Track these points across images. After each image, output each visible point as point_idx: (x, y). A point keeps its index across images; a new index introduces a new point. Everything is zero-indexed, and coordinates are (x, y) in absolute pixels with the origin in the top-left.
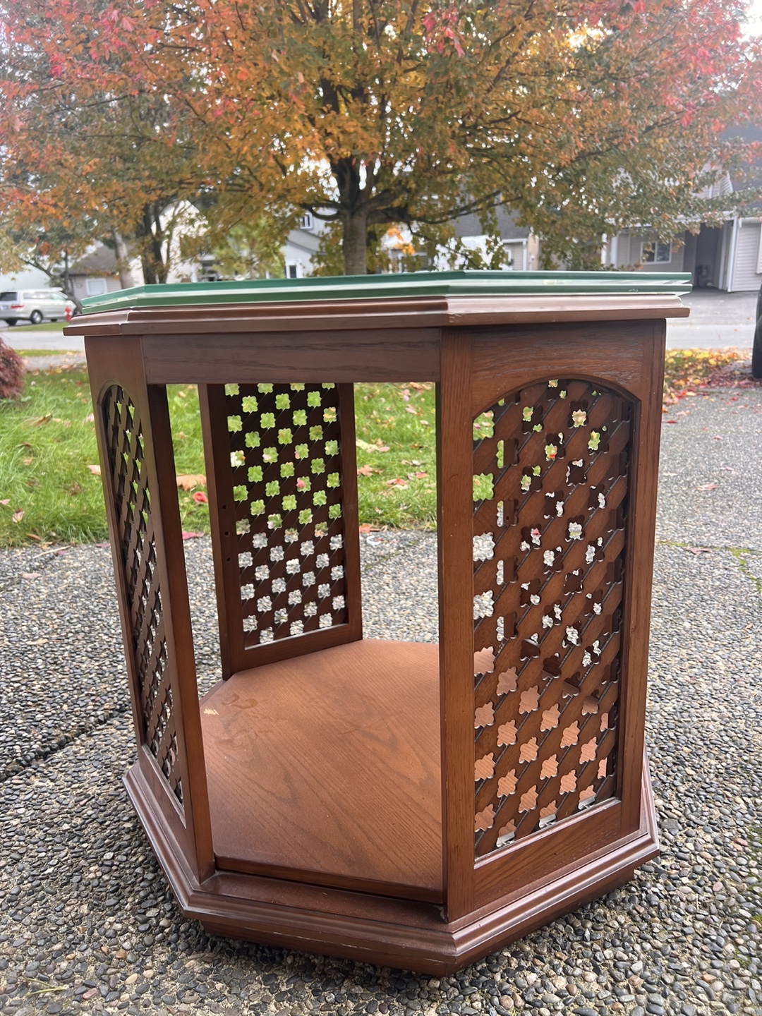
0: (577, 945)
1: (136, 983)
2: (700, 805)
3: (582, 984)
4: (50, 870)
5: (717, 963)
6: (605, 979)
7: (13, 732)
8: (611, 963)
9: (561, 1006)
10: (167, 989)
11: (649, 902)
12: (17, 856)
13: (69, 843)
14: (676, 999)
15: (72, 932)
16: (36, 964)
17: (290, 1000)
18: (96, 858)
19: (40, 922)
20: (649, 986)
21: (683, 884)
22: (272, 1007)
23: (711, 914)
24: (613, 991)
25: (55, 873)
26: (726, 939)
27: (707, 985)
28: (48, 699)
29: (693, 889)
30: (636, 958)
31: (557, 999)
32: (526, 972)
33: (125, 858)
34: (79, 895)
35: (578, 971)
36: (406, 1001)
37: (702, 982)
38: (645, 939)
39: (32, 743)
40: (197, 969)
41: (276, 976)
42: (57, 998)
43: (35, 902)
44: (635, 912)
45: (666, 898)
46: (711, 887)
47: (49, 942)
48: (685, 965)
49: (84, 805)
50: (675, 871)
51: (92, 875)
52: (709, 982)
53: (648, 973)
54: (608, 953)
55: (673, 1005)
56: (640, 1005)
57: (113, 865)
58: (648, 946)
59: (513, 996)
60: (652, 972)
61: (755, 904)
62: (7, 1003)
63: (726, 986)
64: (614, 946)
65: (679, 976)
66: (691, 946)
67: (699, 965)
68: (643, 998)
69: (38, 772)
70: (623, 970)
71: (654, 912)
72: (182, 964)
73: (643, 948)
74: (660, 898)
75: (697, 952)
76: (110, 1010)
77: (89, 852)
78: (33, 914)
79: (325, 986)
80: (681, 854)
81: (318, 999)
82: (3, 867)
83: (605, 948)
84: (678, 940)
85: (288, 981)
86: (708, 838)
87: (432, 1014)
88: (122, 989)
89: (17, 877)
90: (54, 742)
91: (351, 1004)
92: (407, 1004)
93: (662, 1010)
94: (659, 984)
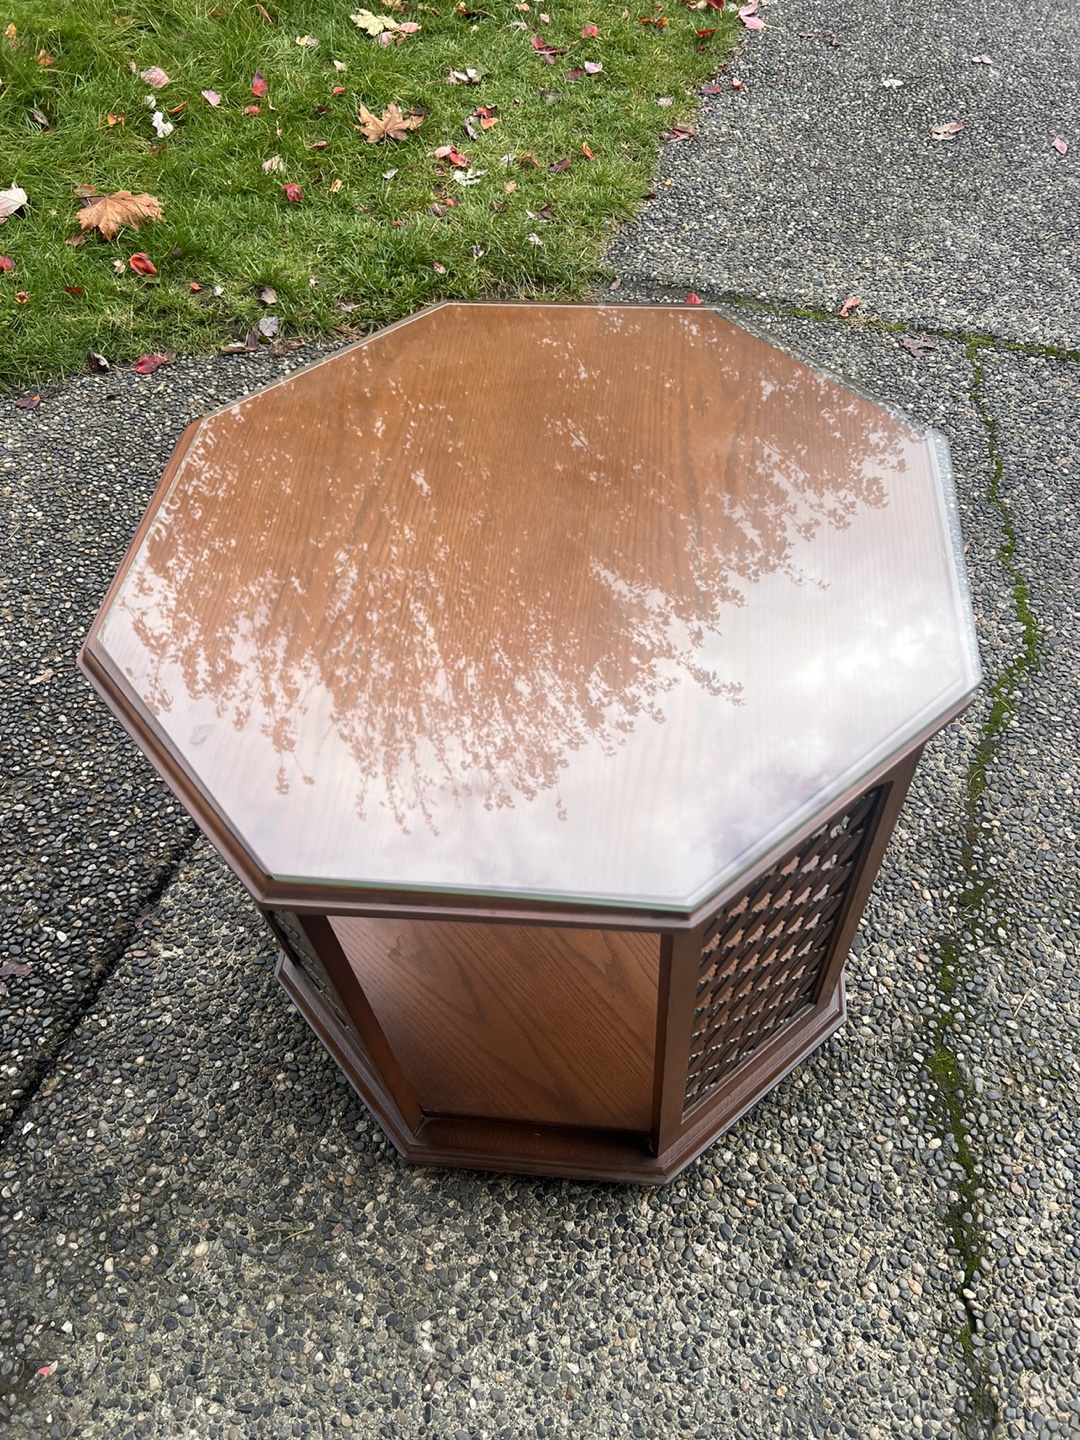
0: (767, 1115)
1: (374, 1210)
2: (886, 907)
3: (771, 1157)
4: (236, 1086)
5: (889, 1121)
6: (792, 1150)
7: (93, 867)
8: (797, 1132)
9: (754, 1185)
10: (404, 1213)
11: (831, 1052)
12: (194, 1070)
13: (240, 1041)
14: (852, 1165)
15: (292, 1161)
16: (273, 1205)
17: (518, 1208)
18: (277, 1061)
19: (255, 1153)
20: (828, 1153)
21: (863, 1024)
22: (504, 1218)
23: (887, 1060)
24: (798, 1162)
25: (242, 1088)
26: (899, 1091)
27: (879, 1147)
28: (109, 798)
29: (873, 1030)
30: (818, 1124)
31: (750, 1176)
32: (723, 1150)
33: (307, 1058)
34: (280, 1114)
35: (768, 1144)
36: (620, 1196)
37: (874, 1144)
38: (828, 1101)
39: (127, 885)
40: (426, 1188)
41: (499, 1185)
42: (308, 1238)
43: (239, 1128)
44: (818, 1067)
45: (847, 1044)
46: (890, 1027)
47: (276, 1175)
48: (861, 1126)
49: (233, 984)
50: (857, 1008)
51: (282, 1087)
52: (882, 1144)
53: (828, 1140)
54: (794, 1120)
55: (849, 1173)
56: (821, 1175)
57: (299, 1070)
58: (829, 1108)
59: (713, 1180)
60: (832, 1138)
61: (929, 1044)
62: (265, 1251)
63: (895, 1146)
64: (799, 1110)
65: (856, 1141)
66: (867, 1103)
67: (873, 1126)
68: (824, 1167)
69: (156, 934)
70: (806, 1138)
71: (836, 1066)
72: (410, 1182)
73: (824, 1111)
74: (842, 1046)
75: (872, 1110)
76: (361, 1244)
77: (266, 1053)
78: (243, 1144)
79: (546, 1190)
80: (864, 984)
81: (543, 1204)
82: (185, 1086)
83: (791, 1115)
84: (856, 1097)
85: (511, 1189)
86: (891, 956)
87: (645, 1207)
88: (365, 1219)
89: (206, 1098)
90: (152, 877)
91: (573, 1206)
92: (622, 1199)
93: (840, 1179)
94: (837, 1150)
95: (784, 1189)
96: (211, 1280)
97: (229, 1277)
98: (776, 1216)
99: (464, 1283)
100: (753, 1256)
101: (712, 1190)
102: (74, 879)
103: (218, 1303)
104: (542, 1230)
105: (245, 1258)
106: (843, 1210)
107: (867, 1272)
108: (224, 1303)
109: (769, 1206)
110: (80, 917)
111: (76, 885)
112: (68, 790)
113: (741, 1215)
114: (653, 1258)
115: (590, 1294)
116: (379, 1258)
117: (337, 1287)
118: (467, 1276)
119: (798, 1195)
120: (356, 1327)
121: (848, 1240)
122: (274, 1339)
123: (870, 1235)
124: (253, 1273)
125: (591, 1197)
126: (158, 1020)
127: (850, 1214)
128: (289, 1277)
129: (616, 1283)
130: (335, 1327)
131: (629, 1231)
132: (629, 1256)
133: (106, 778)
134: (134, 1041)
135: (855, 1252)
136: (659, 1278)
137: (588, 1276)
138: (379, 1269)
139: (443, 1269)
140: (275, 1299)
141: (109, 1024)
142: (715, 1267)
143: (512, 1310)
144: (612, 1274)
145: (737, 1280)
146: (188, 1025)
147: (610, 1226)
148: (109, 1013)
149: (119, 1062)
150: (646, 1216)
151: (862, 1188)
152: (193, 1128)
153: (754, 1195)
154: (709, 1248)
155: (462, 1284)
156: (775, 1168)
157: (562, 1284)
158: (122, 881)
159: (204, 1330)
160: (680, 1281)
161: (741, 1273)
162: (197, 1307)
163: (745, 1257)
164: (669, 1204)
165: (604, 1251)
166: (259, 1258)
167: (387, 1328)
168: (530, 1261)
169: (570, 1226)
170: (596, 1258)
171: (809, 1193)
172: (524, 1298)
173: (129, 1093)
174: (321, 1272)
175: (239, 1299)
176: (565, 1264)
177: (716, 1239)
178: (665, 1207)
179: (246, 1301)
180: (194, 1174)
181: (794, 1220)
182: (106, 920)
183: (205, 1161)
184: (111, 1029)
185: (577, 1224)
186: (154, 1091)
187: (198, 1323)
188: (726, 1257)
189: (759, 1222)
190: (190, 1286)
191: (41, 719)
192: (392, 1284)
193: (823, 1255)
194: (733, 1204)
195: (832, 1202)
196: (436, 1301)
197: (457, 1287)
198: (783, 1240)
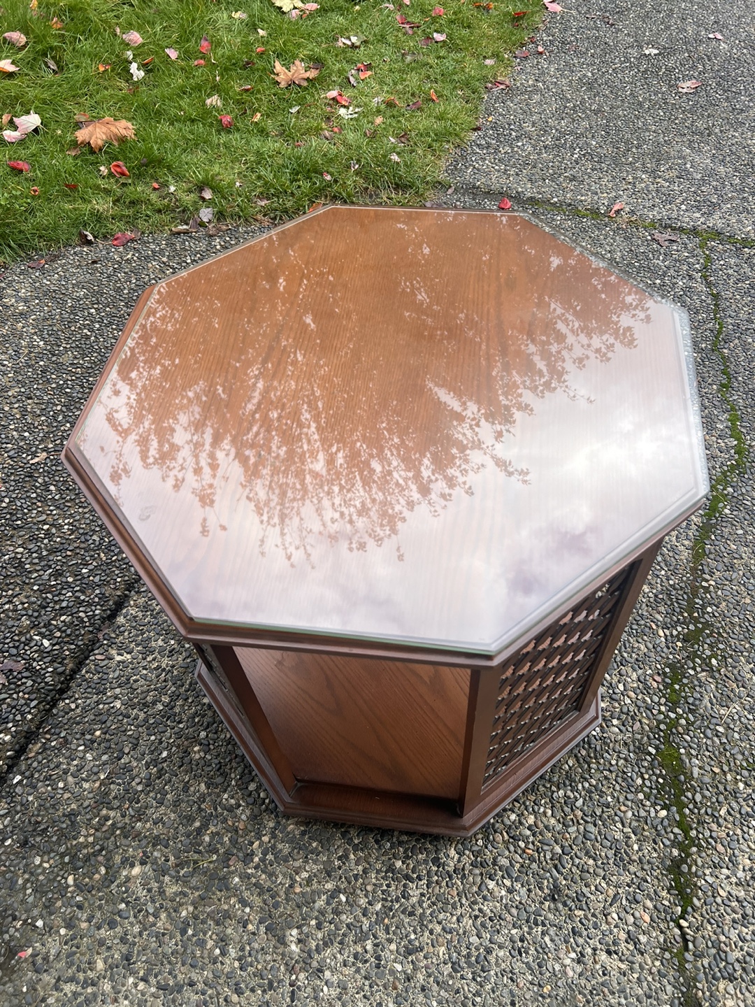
0: (542, 789)
1: (259, 847)
2: (632, 641)
4: (165, 754)
5: (630, 796)
6: (559, 815)
8: (563, 801)
9: (531, 839)
10: (281, 850)
11: (589, 744)
12: (135, 742)
13: (168, 722)
14: (602, 827)
15: (202, 810)
16: (188, 841)
17: (362, 849)
18: (194, 737)
19: (176, 804)
20: (585, 818)
21: (613, 725)
22: (352, 856)
23: (629, 751)
24: (563, 823)
25: (169, 756)
26: (637, 774)
27: (622, 815)
28: (82, 546)
29: (620, 729)
30: (578, 796)
31: (528, 833)
32: (509, 813)
33: (216, 736)
34: (195, 775)
35: (542, 810)
36: (435, 843)
37: (618, 812)
38: (586, 780)
39: (93, 608)
40: (297, 832)
41: (349, 832)
42: (212, 866)
43: (166, 785)
44: (579, 755)
45: (601, 739)
46: (632, 727)
47: (190, 819)
48: (609, 799)
49: (165, 681)
50: (609, 713)
51: (197, 756)
52: (624, 812)
53: (586, 808)
54: (561, 793)
55: (600, 833)
56: (579, 833)
57: (209, 744)
58: (587, 785)
59: (502, 834)
60: (588, 806)
61: (660, 741)
62: (181, 874)
63: (633, 815)
64: (565, 785)
65: (605, 809)
66: (614, 783)
67: (618, 799)
68: (582, 828)
69: (113, 643)
70: (570, 806)
71: (592, 755)
72: (285, 828)
73: (583, 787)
74: (597, 740)
75: (618, 787)
76: (249, 871)
77: (187, 731)
78: (168, 796)
79: (382, 837)
80: (614, 696)
81: (380, 847)
82: (129, 753)
83: (559, 789)
84: (606, 778)
85: (357, 835)
86: (634, 676)
87: (452, 852)
88: (252, 854)
89: (144, 762)
90: (111, 603)
91: (401, 849)
92: (436, 846)
93: (593, 837)
94: (592, 816)
95: (552, 842)
96: (142, 893)
97: (155, 891)
98: (547, 862)
99: (322, 903)
100: (529, 890)
101: (501, 841)
102: (56, 602)
103: (147, 910)
104: (378, 866)
105: (167, 878)
106: (594, 860)
107: (611, 905)
108: (151, 911)
109: (542, 855)
110: (59, 630)
111: (57, 607)
112: (54, 539)
113: (521, 861)
114: (457, 889)
115: (411, 914)
116: (262, 882)
117: (232, 902)
118: (324, 897)
119: (562, 847)
120: (244, 931)
121: (598, 881)
122: (185, 938)
123: (614, 878)
124: (172, 889)
125: (414, 843)
126: (112, 705)
127: (600, 862)
128: (197, 894)
129: (430, 907)
130: (229, 931)
131: (441, 869)
132: (440, 887)
133: (81, 531)
134: (94, 720)
135: (603, 891)
136: (461, 904)
137: (410, 901)
138: (261, 890)
139: (307, 891)
140: (187, 909)
141: (77, 707)
142: (502, 897)
143: (355, 923)
144: (428, 900)
145: (517, 907)
146: (133, 709)
147: (427, 864)
148: (77, 699)
149: (83, 734)
150: (453, 858)
151: (609, 844)
152: (133, 784)
153: (531, 846)
154: (497, 883)
155: (321, 903)
156: (546, 827)
157: (391, 906)
158: (89, 605)
159: (136, 929)
160: (476, 907)
161: (520, 903)
162: (132, 913)
163: (524, 891)
164: (470, 850)
165: (422, 883)
166: (177, 879)
167: (266, 933)
168: (369, 888)
169: (399, 864)
170: (417, 888)
171: (570, 846)
172: (364, 915)
173: (89, 757)
174: (221, 891)
175: (161, 908)
176: (394, 891)
177: (503, 877)
178: (467, 852)
179: (166, 910)
180: (133, 816)
181: (559, 866)
182: (77, 632)
183: (141, 807)
184: (78, 711)
185: (403, 863)
186: (107, 756)
187: (132, 924)
188: (510, 891)
189: (534, 866)
190: (127, 897)
191: (37, 488)
192: (270, 902)
193: (579, 892)
194: (516, 852)
195: (587, 854)
196: (301, 915)
197: (317, 905)
198: (551, 880)
